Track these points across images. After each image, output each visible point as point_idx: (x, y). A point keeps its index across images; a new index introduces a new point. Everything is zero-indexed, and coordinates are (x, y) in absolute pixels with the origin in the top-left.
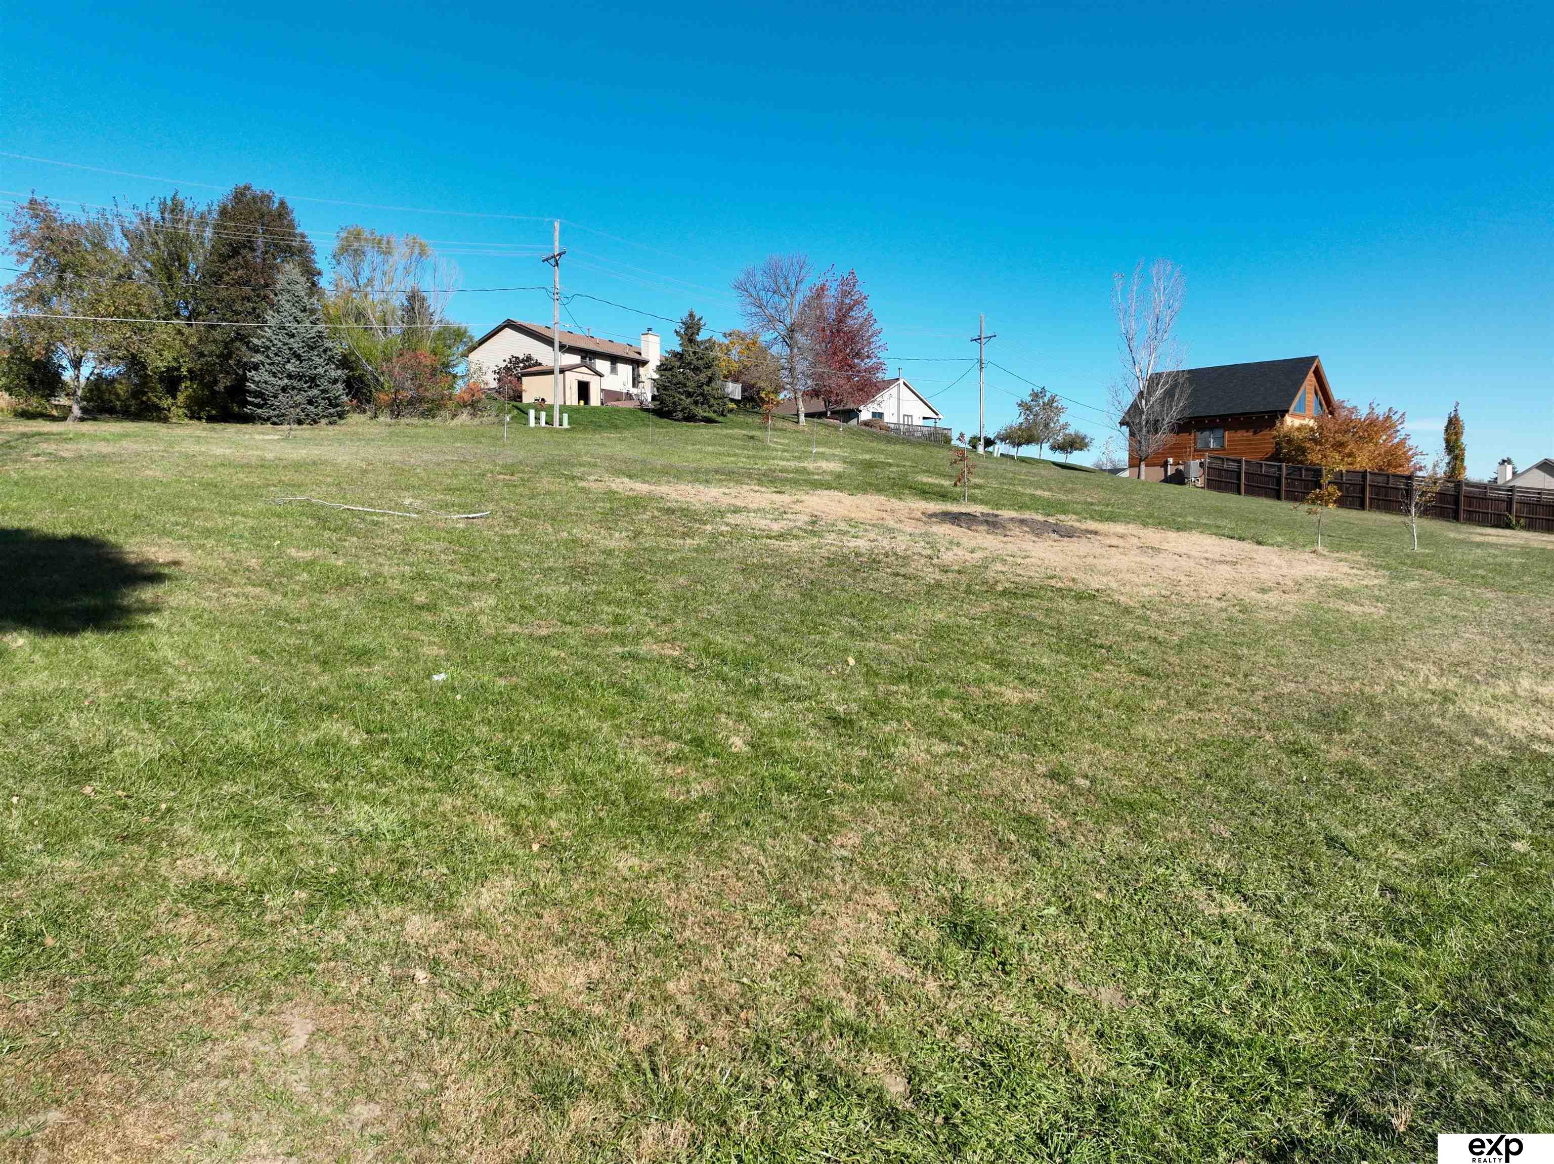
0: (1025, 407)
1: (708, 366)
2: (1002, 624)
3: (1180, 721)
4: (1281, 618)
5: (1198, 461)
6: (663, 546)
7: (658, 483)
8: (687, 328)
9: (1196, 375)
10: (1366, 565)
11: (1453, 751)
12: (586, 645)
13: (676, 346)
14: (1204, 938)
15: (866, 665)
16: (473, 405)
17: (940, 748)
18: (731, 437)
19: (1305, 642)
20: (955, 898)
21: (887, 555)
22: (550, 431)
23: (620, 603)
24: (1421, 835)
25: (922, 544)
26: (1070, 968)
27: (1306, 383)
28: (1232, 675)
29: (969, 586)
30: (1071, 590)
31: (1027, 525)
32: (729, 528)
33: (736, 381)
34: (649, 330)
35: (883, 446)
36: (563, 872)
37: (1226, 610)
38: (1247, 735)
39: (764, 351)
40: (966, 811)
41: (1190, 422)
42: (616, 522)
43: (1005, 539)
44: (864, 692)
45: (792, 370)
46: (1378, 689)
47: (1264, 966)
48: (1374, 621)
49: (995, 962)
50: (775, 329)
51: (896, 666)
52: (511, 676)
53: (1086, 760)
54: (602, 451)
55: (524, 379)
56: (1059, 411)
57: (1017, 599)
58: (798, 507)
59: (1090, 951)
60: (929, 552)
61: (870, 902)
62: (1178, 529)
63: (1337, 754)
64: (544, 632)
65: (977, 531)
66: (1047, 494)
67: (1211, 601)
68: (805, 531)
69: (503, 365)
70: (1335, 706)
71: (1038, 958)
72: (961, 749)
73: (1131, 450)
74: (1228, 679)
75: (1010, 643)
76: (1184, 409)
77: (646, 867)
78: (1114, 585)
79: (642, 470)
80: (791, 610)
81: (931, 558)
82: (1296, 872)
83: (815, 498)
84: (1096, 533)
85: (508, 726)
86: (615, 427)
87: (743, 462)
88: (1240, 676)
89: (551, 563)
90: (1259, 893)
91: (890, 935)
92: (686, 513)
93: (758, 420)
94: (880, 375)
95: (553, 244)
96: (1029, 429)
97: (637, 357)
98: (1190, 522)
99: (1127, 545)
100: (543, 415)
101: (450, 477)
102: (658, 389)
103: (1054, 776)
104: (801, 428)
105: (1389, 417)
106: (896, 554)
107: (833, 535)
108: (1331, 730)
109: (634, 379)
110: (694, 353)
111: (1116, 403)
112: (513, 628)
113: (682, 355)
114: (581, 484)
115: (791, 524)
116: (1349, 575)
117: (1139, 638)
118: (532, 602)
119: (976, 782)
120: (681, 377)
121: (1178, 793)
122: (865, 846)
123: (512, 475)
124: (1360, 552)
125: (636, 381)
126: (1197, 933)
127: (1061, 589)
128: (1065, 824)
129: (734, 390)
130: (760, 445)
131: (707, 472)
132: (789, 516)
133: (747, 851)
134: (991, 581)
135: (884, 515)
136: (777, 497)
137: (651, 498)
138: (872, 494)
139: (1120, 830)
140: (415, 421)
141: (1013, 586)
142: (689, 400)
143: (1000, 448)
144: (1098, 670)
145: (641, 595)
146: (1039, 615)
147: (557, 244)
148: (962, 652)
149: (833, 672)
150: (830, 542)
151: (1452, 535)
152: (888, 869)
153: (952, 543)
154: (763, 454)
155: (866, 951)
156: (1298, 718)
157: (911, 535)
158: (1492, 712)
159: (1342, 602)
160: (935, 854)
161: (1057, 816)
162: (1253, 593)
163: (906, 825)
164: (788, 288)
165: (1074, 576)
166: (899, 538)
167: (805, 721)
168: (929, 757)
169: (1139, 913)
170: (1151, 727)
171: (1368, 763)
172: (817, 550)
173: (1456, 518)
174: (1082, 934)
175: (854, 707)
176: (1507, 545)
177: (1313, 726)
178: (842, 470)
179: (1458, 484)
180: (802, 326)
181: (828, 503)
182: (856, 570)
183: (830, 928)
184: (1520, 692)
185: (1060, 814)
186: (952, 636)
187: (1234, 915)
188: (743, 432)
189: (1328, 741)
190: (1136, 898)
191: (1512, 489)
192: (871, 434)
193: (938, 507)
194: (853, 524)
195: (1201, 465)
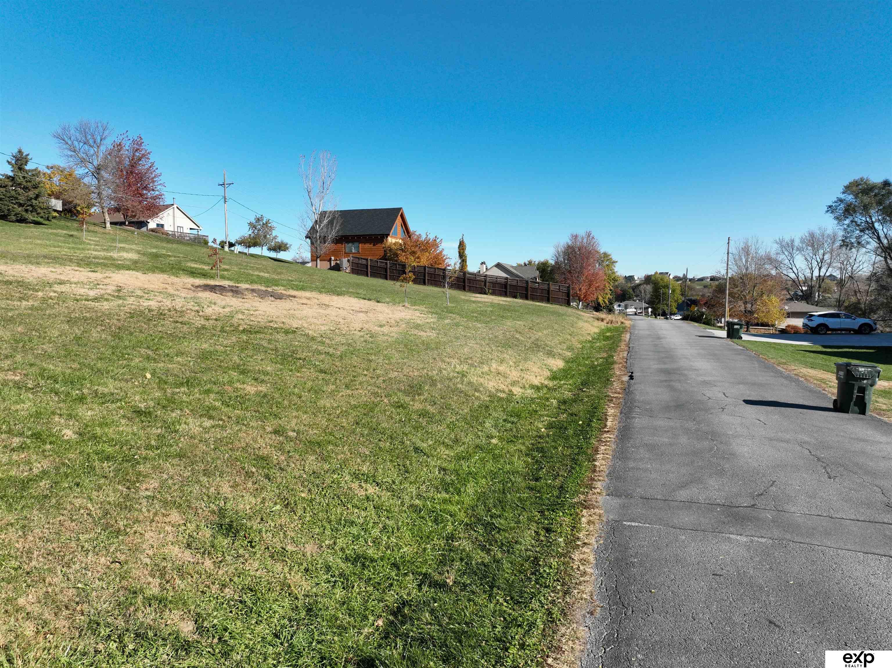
0: (252, 226)
1: (35, 187)
2: (243, 349)
3: (342, 396)
4: (390, 340)
5: (347, 259)
8: (17, 160)
9: (345, 214)
10: (427, 312)
11: (467, 400)
13: (8, 170)
14: (358, 508)
15: (158, 377)
17: (208, 423)
18: (56, 235)
19: (401, 351)
20: (221, 509)
21: (169, 310)
24: (455, 441)
25: (193, 303)
26: (289, 537)
27: (397, 221)
28: (367, 370)
29: (222, 328)
30: (282, 328)
31: (256, 293)
32: (55, 294)
33: (57, 198)
35: (164, 245)
37: (363, 337)
38: (376, 401)
39: (78, 180)
40: (225, 458)
41: (342, 238)
43: (243, 300)
44: (158, 394)
45: (99, 194)
46: (435, 372)
47: (388, 517)
48: (431, 340)
49: (246, 542)
50: (86, 167)
51: (178, 377)
53: (294, 422)
56: (271, 228)
57: (251, 334)
58: (107, 281)
59: (300, 526)
60: (197, 308)
61: (167, 520)
62: (338, 295)
63: (417, 406)
65: (226, 296)
66: (266, 275)
67: (356, 332)
68: (113, 296)
70: (416, 382)
71: (271, 535)
72: (221, 423)
73: (312, 252)
74: (365, 372)
75: (248, 359)
76: (338, 231)
78: (305, 325)
80: (104, 346)
81: (198, 312)
82: (401, 467)
83: (119, 275)
84: (295, 297)
87: (65, 251)
88: (371, 370)
90: (384, 480)
91: (180, 538)
92: (22, 284)
93: (75, 225)
94: (161, 202)
96: (255, 238)
98: (344, 291)
99: (312, 303)
103: (276, 432)
104: (107, 231)
105: (435, 240)
106: (175, 310)
107: (133, 299)
108: (415, 394)
110: (24, 177)
111: (303, 226)
113: (13, 178)
115: (103, 292)
116: (420, 317)
117: (320, 353)
119: (231, 441)
120: (13, 193)
121: (343, 434)
122: (162, 487)
124: (424, 306)
126: (355, 506)
127: (276, 328)
128: (283, 458)
129: (57, 204)
130: (77, 240)
131: (37, 257)
132: (101, 286)
133: (78, 502)
134: (236, 325)
135: (167, 286)
136: (92, 275)
138: (158, 273)
139: (313, 458)
141: (249, 327)
142: (20, 209)
143: (238, 249)
144: (298, 372)
146: (265, 343)
148: (220, 366)
149: (136, 383)
150: (131, 302)
151: (463, 297)
152: (178, 499)
153: (211, 303)
154: (80, 246)
155: (165, 550)
156: (399, 390)
157: (185, 298)
158: (482, 380)
159: (417, 331)
160: (207, 486)
161: (278, 454)
162: (376, 328)
163: (188, 471)
164: (95, 142)
165: (284, 320)
166: (177, 300)
167: (117, 415)
168: (201, 429)
169: (325, 501)
170: (328, 400)
171: (431, 409)
172: (122, 308)
173: (464, 289)
174: (295, 517)
175: (151, 404)
176: (485, 302)
177: (406, 393)
178: (137, 258)
179: (465, 273)
180: (106, 167)
181: (129, 278)
182: (150, 320)
183: (140, 541)
184: (492, 370)
185: (280, 453)
186: (213, 357)
187: (373, 494)
188: (65, 232)
189: (413, 400)
190: (323, 493)
191: (486, 276)
192: (156, 237)
193: (201, 282)
194: (146, 291)
195: (348, 261)
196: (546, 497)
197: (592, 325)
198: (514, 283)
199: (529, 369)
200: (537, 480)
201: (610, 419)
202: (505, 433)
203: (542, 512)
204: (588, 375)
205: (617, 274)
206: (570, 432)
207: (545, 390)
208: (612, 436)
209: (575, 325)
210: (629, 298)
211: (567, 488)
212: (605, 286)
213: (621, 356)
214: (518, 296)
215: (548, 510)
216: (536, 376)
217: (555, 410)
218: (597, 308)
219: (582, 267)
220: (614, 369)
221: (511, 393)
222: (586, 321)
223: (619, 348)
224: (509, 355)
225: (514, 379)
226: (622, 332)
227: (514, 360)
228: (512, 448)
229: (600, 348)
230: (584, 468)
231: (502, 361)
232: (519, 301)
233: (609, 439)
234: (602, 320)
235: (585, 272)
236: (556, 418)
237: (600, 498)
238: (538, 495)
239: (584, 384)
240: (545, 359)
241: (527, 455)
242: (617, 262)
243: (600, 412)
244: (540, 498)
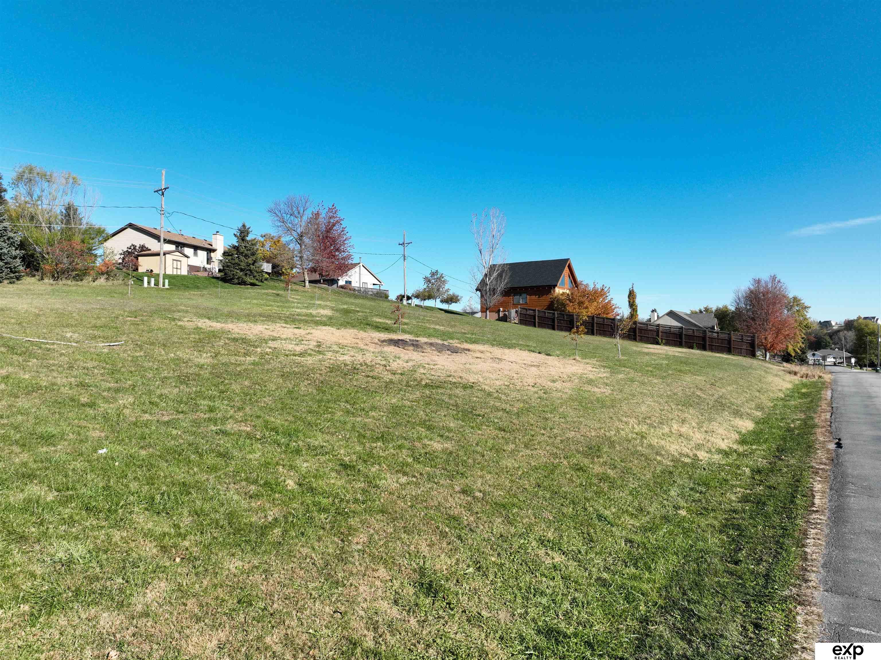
0: (427, 280)
1: (253, 254)
2: (428, 404)
3: (523, 456)
4: (564, 396)
5: (514, 310)
6: (233, 361)
7: (226, 322)
8: (241, 232)
9: (514, 267)
10: (599, 366)
11: (648, 464)
12: (193, 426)
13: (234, 241)
14: (546, 577)
15: (357, 431)
16: (107, 273)
17: (404, 480)
18: (267, 294)
19: (576, 409)
20: (421, 568)
21: (361, 365)
22: (159, 290)
23: (211, 398)
24: (639, 510)
25: (380, 358)
26: (483, 602)
27: (564, 272)
28: (545, 429)
29: (408, 382)
30: (460, 383)
31: (434, 347)
32: (270, 350)
33: (268, 262)
34: (217, 232)
35: (352, 300)
36: (197, 574)
37: (537, 393)
38: (555, 462)
39: (285, 246)
40: (421, 516)
41: (510, 290)
42: (203, 347)
43: (423, 354)
44: (358, 448)
45: (301, 257)
46: (613, 433)
47: (576, 590)
48: (607, 397)
49: (445, 604)
50: (291, 234)
51: (375, 432)
52: (149, 448)
53: (480, 481)
54: (191, 302)
55: (140, 258)
56: (444, 282)
57: (433, 389)
58: (309, 337)
59: (492, 591)
60: (384, 363)
61: (376, 576)
62: (509, 348)
63: (597, 469)
64: (166, 419)
65: (408, 350)
66: (442, 328)
67: (530, 388)
68: (315, 351)
69: (125, 250)
70: (594, 444)
71: (467, 598)
72: (414, 480)
73: (482, 304)
74: (543, 431)
75: (433, 415)
76: (507, 283)
77: (247, 566)
78: (481, 380)
79: (216, 315)
80: (312, 400)
81: (385, 366)
82: (585, 536)
83: (319, 332)
84: (469, 350)
85: (150, 481)
86: (198, 288)
87: (275, 309)
88: (548, 429)
89: (165, 374)
90: (569, 549)
91: (388, 594)
92: (244, 341)
93: (283, 285)
94: (350, 261)
95: (162, 183)
96: (428, 291)
97: (210, 247)
98: (514, 343)
99: (486, 358)
100: (153, 280)
101: (95, 319)
102: (223, 266)
103: (464, 492)
104: (306, 289)
105: (603, 289)
106: (366, 364)
107: (330, 354)
108: (593, 456)
109: (208, 259)
110: (245, 247)
111: (474, 280)
112: (147, 416)
113: (238, 247)
114: (180, 323)
115: (306, 347)
116: (592, 371)
117: (498, 410)
118: (156, 400)
119: (425, 499)
120: (237, 261)
121: (526, 497)
122: (370, 542)
123: (136, 317)
124: (596, 359)
125: (209, 260)
126: (543, 575)
127: (455, 383)
128: (473, 519)
129: (267, 267)
130: (283, 299)
131: (255, 316)
132: (305, 342)
133: (305, 551)
134: (419, 379)
135: (358, 341)
136: (297, 331)
137: (223, 332)
138: (349, 329)
139: (500, 520)
140: (69, 282)
141: (430, 381)
142: (241, 273)
143: (415, 302)
144: (479, 429)
145: (223, 392)
146: (446, 398)
147: (163, 182)
148: (408, 422)
149: (340, 437)
150: (329, 357)
151: (635, 348)
152: (384, 555)
153: (395, 357)
154: (286, 305)
155: (376, 605)
156: (578, 452)
157: (373, 353)
158: (663, 442)
159: (590, 386)
160: (408, 543)
161: (468, 515)
162: (549, 383)
163: (391, 527)
164: (299, 213)
165: (461, 375)
166: (367, 355)
167: (327, 467)
168: (398, 485)
169: (514, 566)
170: (509, 460)
171: (611, 473)
172: (322, 363)
173: (635, 339)
174: (487, 582)
175: (354, 457)
176: (659, 354)
177: (586, 455)
178: (331, 314)
179: (635, 323)
180: (307, 234)
181: (326, 334)
182: (346, 374)
183: (356, 593)
184: (674, 432)
185: (469, 513)
186: (402, 412)
187: (559, 563)
188: (274, 292)
189: (592, 463)
190: (512, 558)
191: (658, 325)
192: (345, 293)
193: (386, 336)
194: (341, 346)
195: (516, 312)
196: (750, 585)
197: (784, 380)
198: (690, 333)
199: (715, 430)
200: (736, 563)
201: (818, 496)
202: (694, 504)
203: (747, 603)
204: (784, 439)
205: (810, 320)
206: (770, 509)
207: (735, 456)
208: (822, 517)
209: (764, 380)
210: (825, 347)
211: (775, 577)
212: (795, 334)
213: (823, 418)
214: (695, 346)
215: (754, 601)
216: (723, 439)
217: (748, 480)
218: (787, 358)
219: (767, 314)
220: (816, 434)
221: (696, 458)
222: (776, 375)
223: (820, 408)
224: (690, 414)
225: (698, 442)
226: (821, 389)
227: (697, 420)
228: (703, 522)
229: (796, 407)
230: (792, 555)
231: (683, 421)
232: (696, 352)
233: (819, 521)
234: (795, 373)
235: (772, 318)
236: (751, 490)
237: (816, 593)
238: (740, 581)
239: (781, 450)
240: (731, 419)
241: (721, 532)
242: (809, 307)
243: (804, 487)
244: (743, 586)
